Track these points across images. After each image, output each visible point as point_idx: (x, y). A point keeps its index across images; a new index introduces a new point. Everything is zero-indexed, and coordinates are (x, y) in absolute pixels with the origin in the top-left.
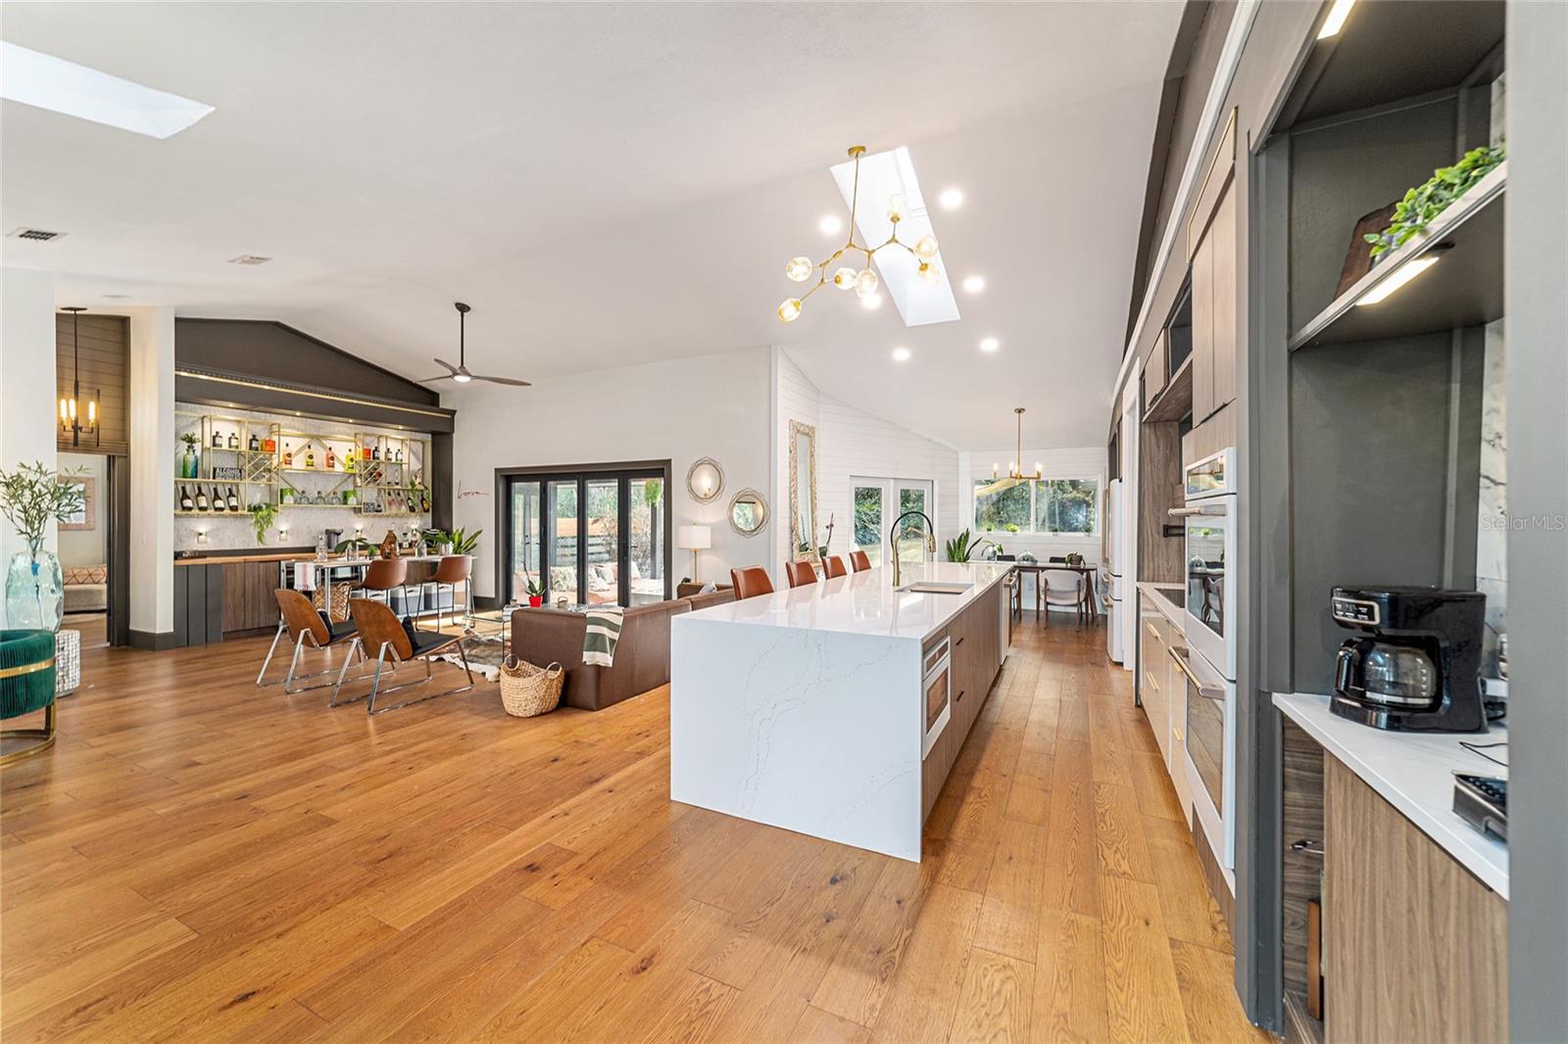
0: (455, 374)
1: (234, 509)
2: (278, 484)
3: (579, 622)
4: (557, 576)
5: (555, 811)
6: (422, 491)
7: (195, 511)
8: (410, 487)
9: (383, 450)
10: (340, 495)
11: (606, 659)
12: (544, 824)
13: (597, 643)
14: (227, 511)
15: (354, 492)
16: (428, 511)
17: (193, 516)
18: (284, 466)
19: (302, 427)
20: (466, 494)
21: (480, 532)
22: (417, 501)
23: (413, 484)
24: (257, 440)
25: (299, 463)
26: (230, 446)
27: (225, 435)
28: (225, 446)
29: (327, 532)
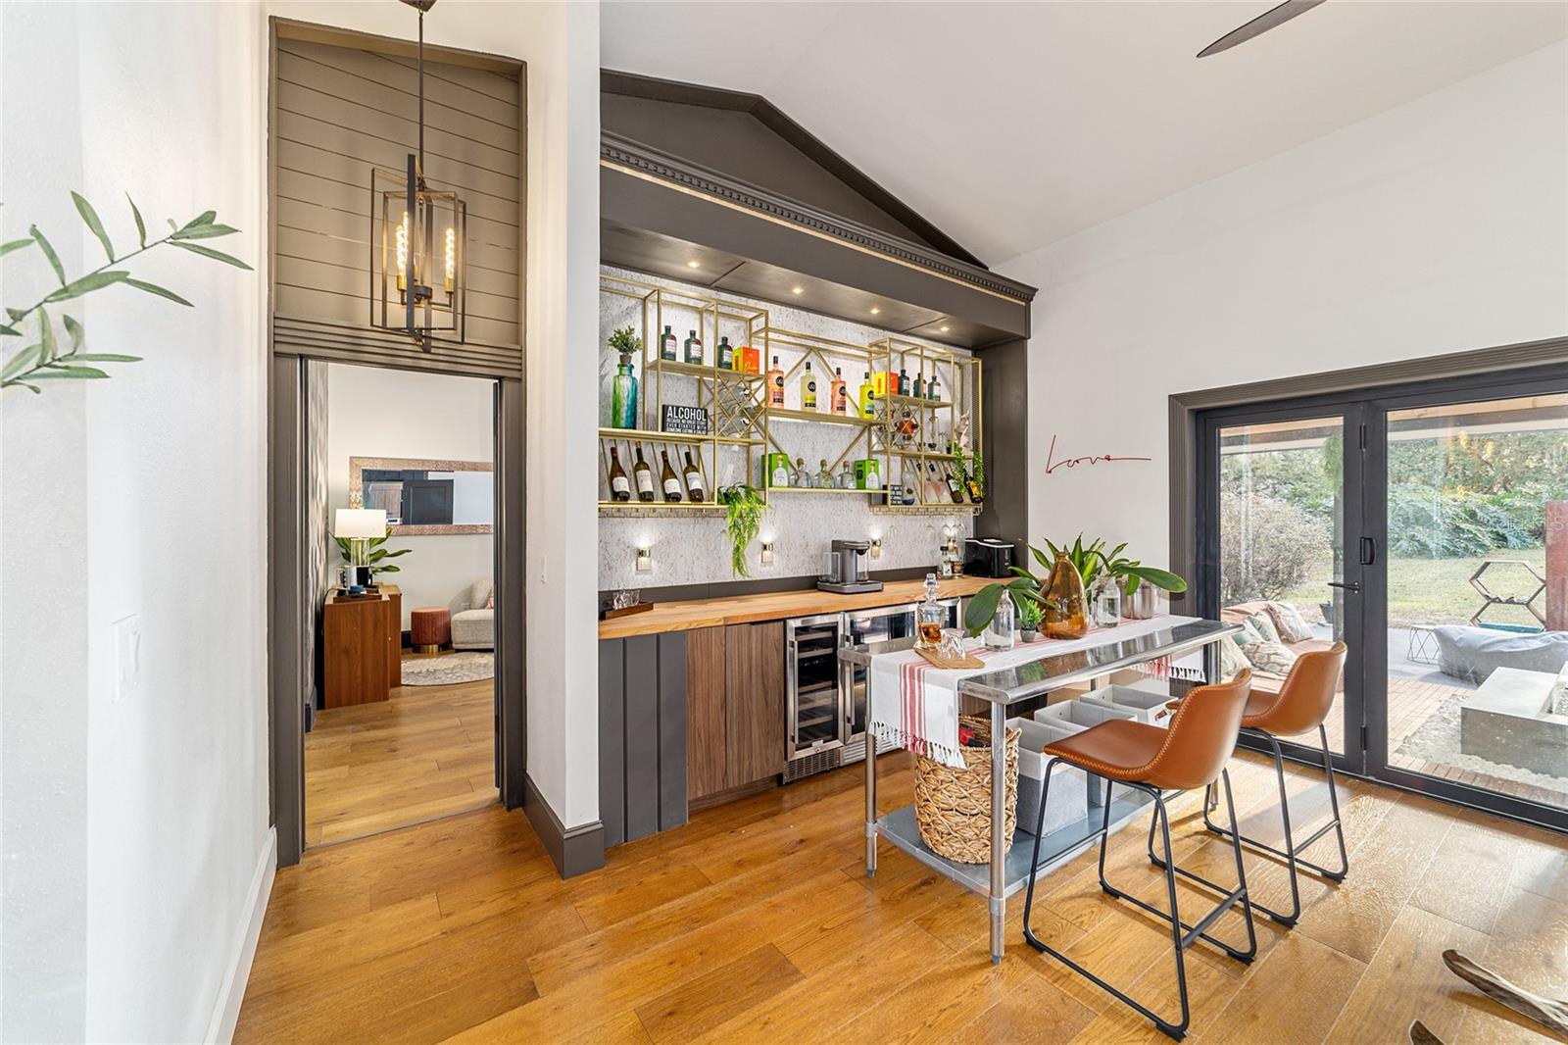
1: (696, 496)
2: (762, 446)
6: (969, 460)
7: (634, 503)
8: (953, 453)
9: (912, 375)
10: (851, 468)
14: (685, 500)
15: (872, 460)
16: (978, 502)
17: (629, 513)
20: (1070, 462)
22: (966, 482)
23: (956, 446)
24: (730, 349)
25: (792, 399)
26: (688, 358)
27: (682, 336)
28: (680, 358)
29: (837, 546)
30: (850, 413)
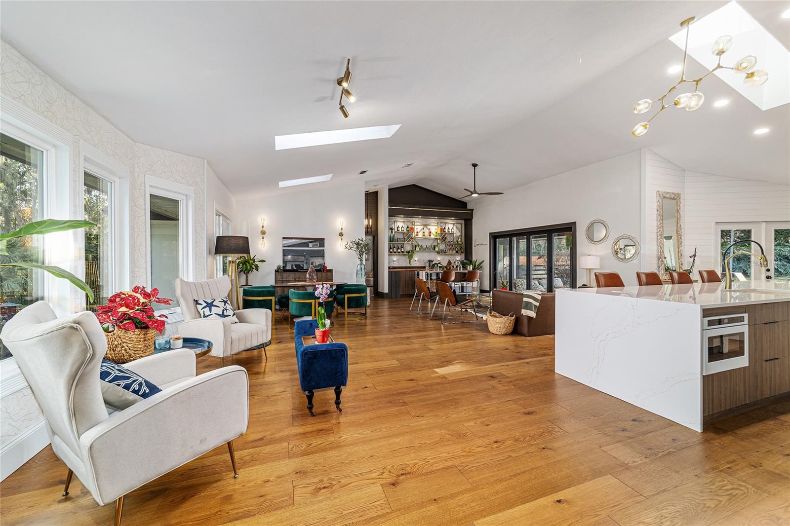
0: (472, 193)
1: (403, 252)
2: (415, 243)
3: (520, 296)
4: (518, 283)
5: (504, 364)
6: (461, 244)
7: (393, 253)
8: (456, 243)
9: (447, 228)
10: (433, 247)
11: (532, 314)
12: (498, 367)
13: (528, 306)
14: (401, 253)
15: (437, 245)
16: (463, 253)
17: (392, 255)
18: (416, 237)
19: (422, 222)
20: (478, 245)
21: (483, 261)
22: (459, 249)
23: (457, 241)
24: (409, 228)
25: (420, 235)
26: (402, 230)
27: (400, 227)
28: (400, 231)
29: (429, 261)
30: (432, 236)
